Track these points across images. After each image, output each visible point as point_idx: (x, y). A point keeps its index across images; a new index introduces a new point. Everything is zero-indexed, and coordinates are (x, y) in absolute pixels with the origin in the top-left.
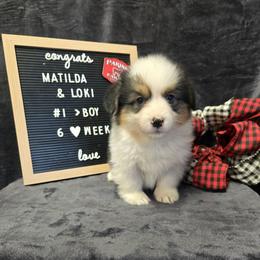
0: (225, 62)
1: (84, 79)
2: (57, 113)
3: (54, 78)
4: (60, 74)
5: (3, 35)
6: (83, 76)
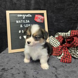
1: (29, 22)
2: (20, 32)
5: (6, 11)
6: (28, 21)
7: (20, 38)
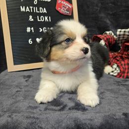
0: (124, 4)
1: (45, 11)
2: (28, 30)
3: (28, 9)
4: (31, 7)
6: (45, 9)
7: (30, 42)
